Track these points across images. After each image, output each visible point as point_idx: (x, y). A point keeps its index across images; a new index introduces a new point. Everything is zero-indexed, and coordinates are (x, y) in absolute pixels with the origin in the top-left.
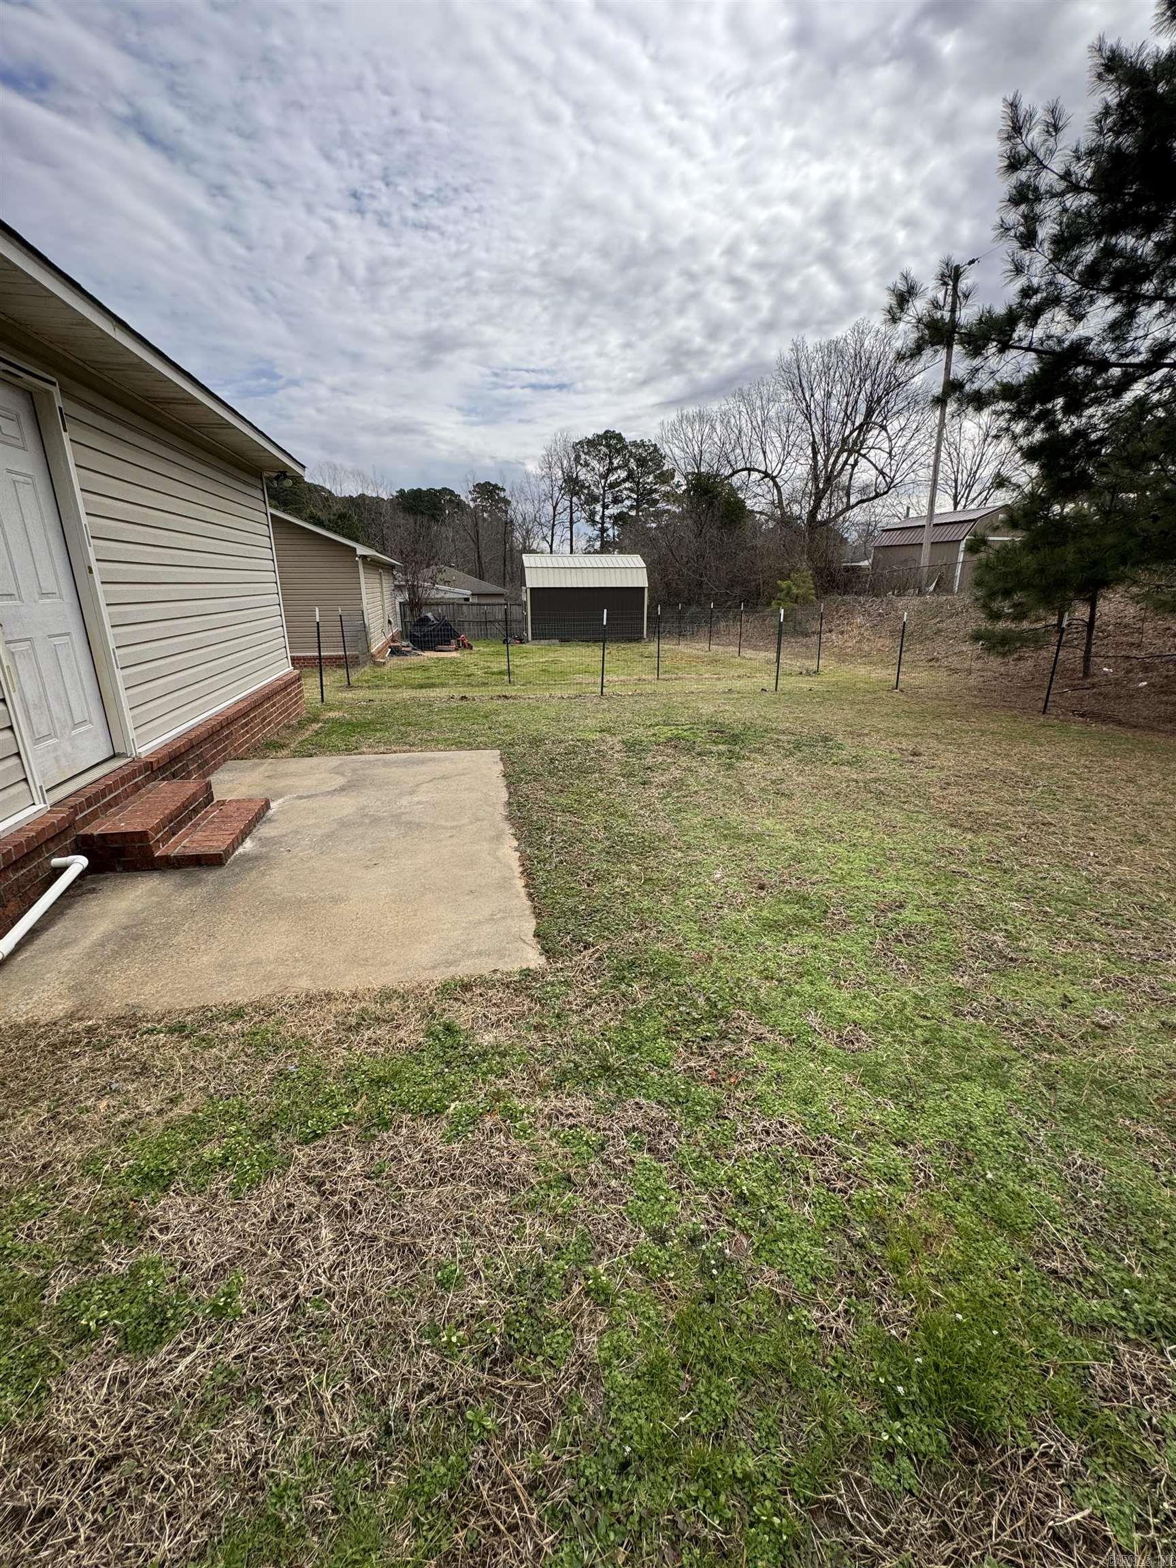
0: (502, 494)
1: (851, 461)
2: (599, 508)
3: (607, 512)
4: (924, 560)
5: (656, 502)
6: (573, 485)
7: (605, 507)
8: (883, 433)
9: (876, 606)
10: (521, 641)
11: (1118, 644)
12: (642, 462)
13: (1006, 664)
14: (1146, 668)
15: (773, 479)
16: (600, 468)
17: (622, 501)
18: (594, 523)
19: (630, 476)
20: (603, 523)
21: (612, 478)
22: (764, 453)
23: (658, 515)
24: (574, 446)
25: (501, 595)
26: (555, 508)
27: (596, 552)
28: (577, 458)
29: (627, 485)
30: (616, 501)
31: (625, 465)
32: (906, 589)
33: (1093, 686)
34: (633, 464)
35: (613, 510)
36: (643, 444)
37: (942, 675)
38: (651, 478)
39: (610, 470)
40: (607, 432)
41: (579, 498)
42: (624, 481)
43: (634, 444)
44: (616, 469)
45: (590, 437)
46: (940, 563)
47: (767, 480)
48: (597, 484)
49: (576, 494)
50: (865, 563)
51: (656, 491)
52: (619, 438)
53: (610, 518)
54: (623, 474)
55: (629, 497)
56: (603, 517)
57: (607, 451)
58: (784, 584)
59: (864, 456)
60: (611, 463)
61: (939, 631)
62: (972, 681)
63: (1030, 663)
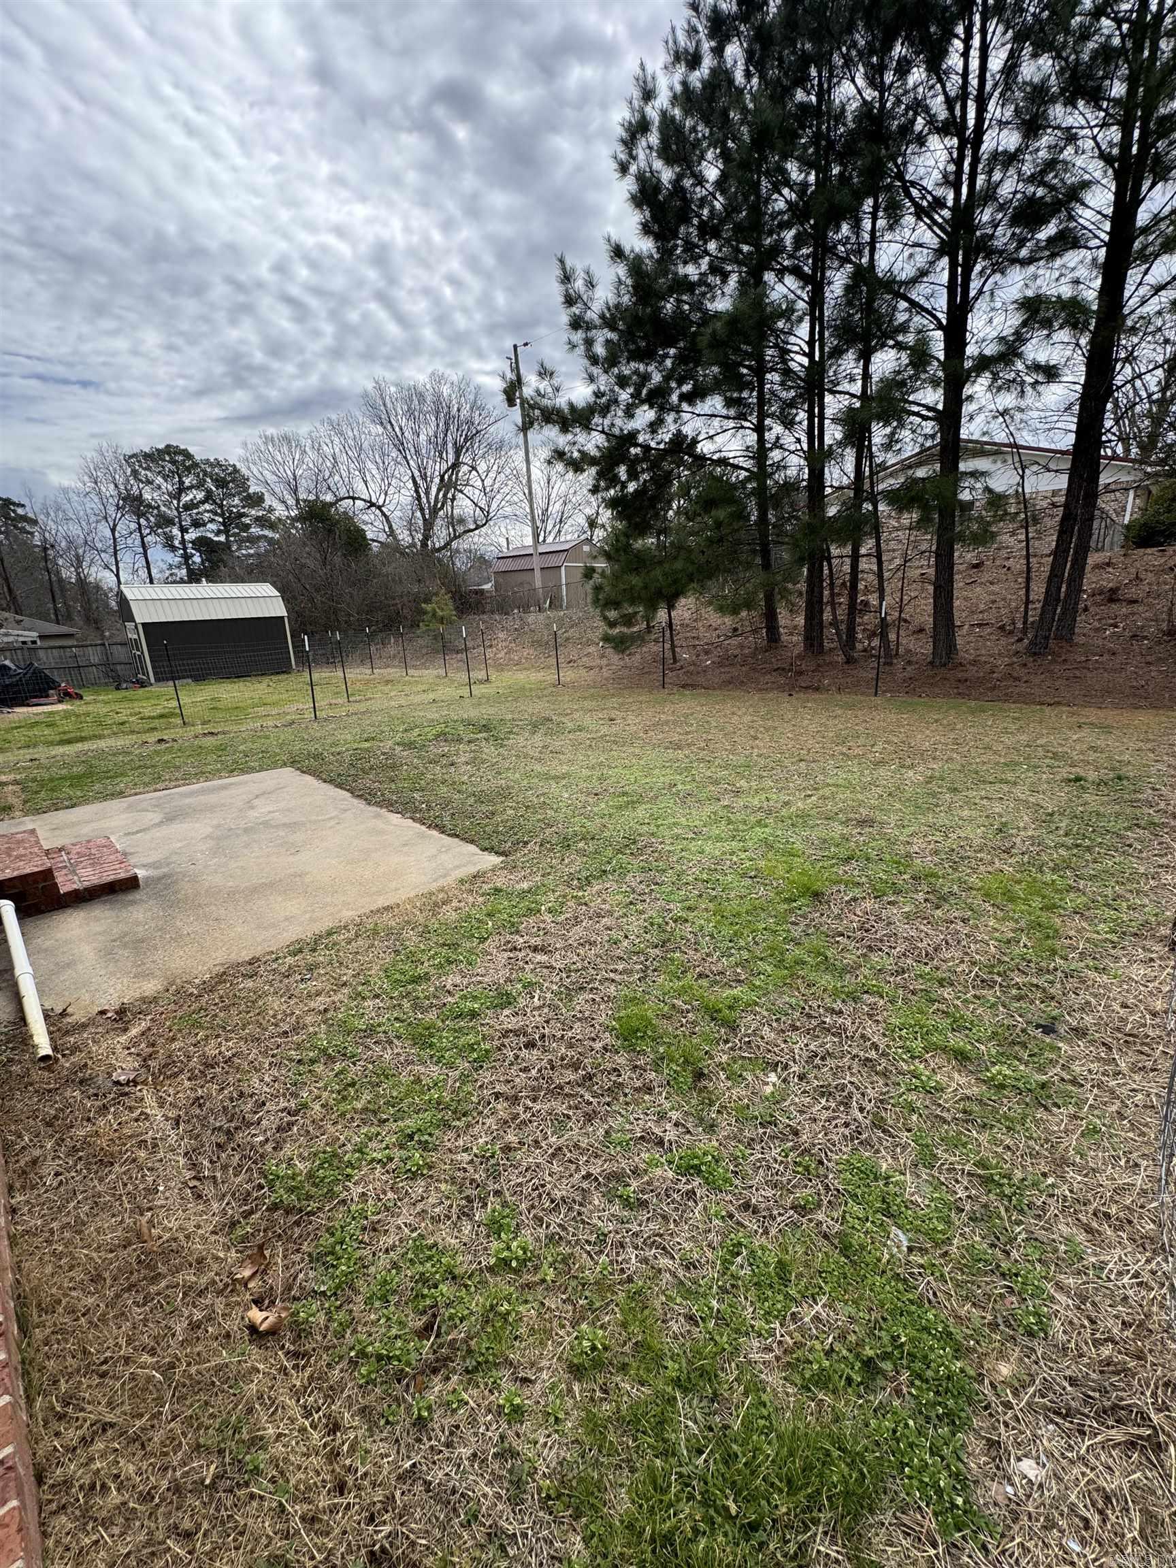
0: (20, 511)
1: (450, 495)
2: (176, 531)
3: (187, 537)
4: (538, 583)
5: (248, 527)
6: (134, 504)
7: (183, 530)
8: (474, 473)
9: (512, 621)
10: (142, 684)
11: (686, 638)
12: (221, 483)
13: (623, 659)
14: (707, 652)
15: (379, 508)
16: (167, 486)
17: (204, 525)
18: (173, 548)
19: (209, 497)
20: (185, 549)
21: (186, 498)
22: (366, 482)
23: (254, 540)
24: (128, 459)
25: (70, 636)
26: (113, 530)
27: (182, 581)
28: (135, 473)
29: (207, 507)
30: (197, 524)
31: (200, 485)
32: (529, 607)
33: (682, 668)
34: (210, 484)
35: (192, 535)
36: (218, 464)
37: (583, 672)
38: (236, 501)
39: (182, 490)
40: (168, 446)
41: (147, 520)
42: (203, 502)
43: (207, 462)
44: (190, 488)
45: (147, 450)
46: (550, 584)
47: (373, 509)
48: (168, 504)
49: (143, 515)
50: (487, 587)
51: (243, 515)
52: (187, 455)
53: (193, 542)
54: (200, 495)
55: (212, 521)
56: (183, 541)
57: (173, 468)
58: (428, 607)
59: (461, 491)
60: (181, 482)
61: (568, 639)
62: (606, 673)
63: (638, 656)
